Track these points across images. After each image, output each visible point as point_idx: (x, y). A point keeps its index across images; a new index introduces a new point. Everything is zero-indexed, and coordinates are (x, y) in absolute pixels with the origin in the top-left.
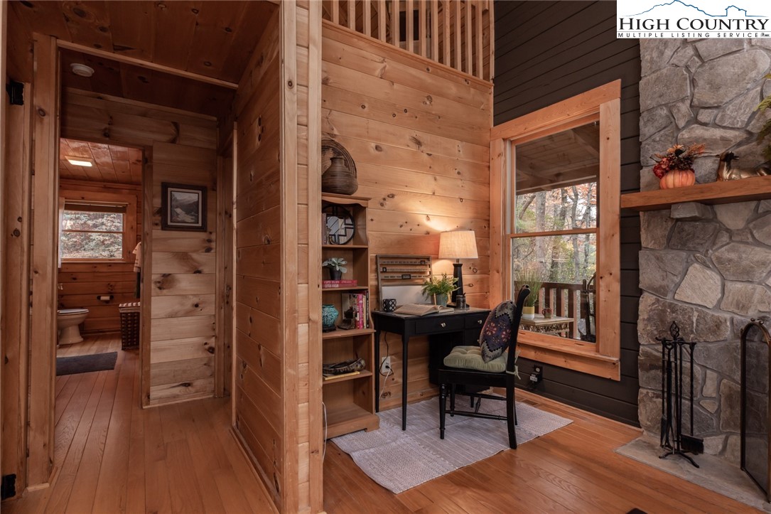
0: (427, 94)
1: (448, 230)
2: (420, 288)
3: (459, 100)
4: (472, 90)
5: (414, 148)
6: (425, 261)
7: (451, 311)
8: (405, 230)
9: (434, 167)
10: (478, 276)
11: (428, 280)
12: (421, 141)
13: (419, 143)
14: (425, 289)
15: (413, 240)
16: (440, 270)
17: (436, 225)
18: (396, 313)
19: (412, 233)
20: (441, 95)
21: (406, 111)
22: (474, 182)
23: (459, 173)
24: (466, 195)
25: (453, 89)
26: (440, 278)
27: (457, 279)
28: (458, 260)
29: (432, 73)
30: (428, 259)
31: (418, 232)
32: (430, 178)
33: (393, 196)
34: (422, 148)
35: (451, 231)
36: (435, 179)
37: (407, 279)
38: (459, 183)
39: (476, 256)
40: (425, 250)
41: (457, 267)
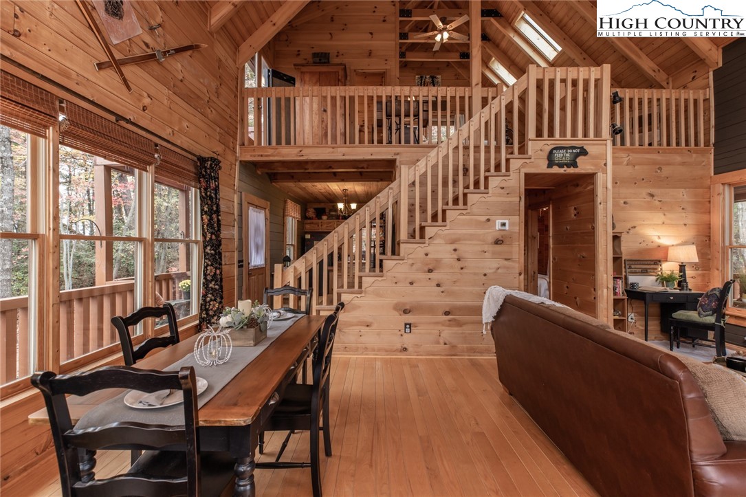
0: (658, 167)
1: (675, 243)
2: (655, 278)
3: (683, 164)
4: (694, 155)
5: (649, 199)
6: (657, 262)
7: (678, 291)
8: (643, 246)
9: (664, 207)
10: (700, 272)
11: (660, 273)
12: (654, 194)
13: (652, 196)
14: (657, 279)
15: (648, 251)
16: (668, 268)
17: (665, 241)
18: (639, 290)
19: (648, 247)
20: (669, 164)
21: (643, 179)
22: (696, 213)
23: (683, 209)
24: (689, 221)
25: (678, 158)
26: (669, 273)
27: (681, 274)
28: (682, 263)
29: (662, 153)
30: (660, 261)
31: (651, 246)
32: (661, 215)
33: (635, 227)
34: (655, 198)
35: (677, 245)
36: (664, 215)
37: (645, 272)
38: (684, 215)
39: (696, 260)
40: (656, 256)
41: (682, 267)
